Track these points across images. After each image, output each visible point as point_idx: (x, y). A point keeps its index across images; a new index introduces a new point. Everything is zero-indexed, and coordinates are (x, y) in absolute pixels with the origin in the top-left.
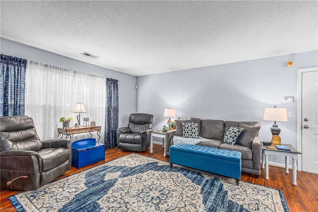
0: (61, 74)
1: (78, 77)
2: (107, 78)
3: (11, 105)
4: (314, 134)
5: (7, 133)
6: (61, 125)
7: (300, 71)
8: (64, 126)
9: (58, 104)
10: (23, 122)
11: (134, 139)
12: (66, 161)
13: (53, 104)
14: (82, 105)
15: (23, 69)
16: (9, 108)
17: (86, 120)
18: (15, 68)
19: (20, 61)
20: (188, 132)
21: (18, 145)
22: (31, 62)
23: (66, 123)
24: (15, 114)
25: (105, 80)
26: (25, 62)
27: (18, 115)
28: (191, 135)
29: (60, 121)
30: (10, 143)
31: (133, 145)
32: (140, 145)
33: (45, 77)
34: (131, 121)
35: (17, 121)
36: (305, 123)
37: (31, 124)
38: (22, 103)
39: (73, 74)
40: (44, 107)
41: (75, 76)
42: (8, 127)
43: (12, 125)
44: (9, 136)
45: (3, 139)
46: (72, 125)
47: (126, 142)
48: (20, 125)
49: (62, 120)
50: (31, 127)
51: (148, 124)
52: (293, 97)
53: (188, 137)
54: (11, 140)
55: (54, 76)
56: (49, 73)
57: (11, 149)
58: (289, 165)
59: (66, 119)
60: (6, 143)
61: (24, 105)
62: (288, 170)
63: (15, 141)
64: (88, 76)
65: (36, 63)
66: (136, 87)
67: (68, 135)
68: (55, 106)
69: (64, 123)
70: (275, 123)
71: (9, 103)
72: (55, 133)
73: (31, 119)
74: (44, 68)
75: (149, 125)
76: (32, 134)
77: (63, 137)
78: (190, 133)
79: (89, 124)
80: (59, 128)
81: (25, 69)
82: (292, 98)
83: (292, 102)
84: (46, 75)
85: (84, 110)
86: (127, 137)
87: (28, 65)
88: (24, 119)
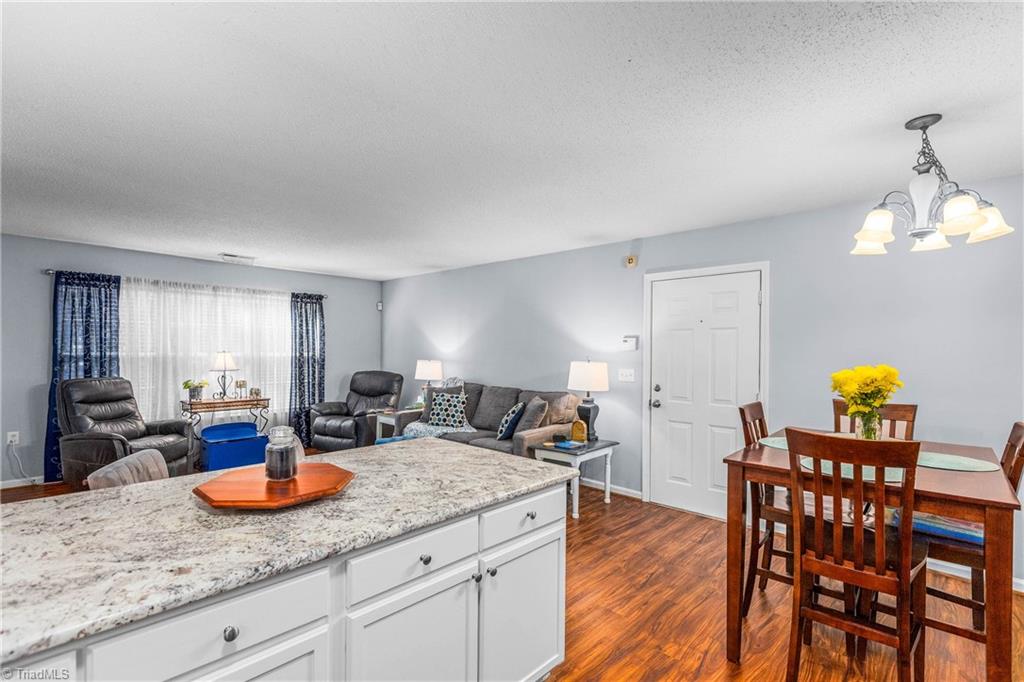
0: (186, 293)
1: (223, 295)
2: (293, 294)
3: (96, 358)
4: (670, 421)
5: (85, 406)
6: (185, 396)
7: (649, 277)
8: (192, 396)
9: (180, 354)
10: (112, 388)
11: (340, 427)
12: (181, 457)
13: (170, 354)
14: (229, 355)
15: (114, 291)
16: (94, 364)
17: (241, 385)
18: (100, 293)
19: (108, 281)
20: (453, 416)
21: (103, 425)
22: (128, 280)
23: (195, 391)
24: (102, 374)
25: (288, 299)
26: (117, 280)
27: (107, 376)
28: (445, 420)
29: (185, 387)
30: (90, 422)
31: (340, 440)
32: (350, 441)
33: (155, 303)
34: (355, 389)
35: (101, 386)
36: (656, 396)
37: (129, 392)
38: (113, 354)
39: (211, 292)
40: (155, 360)
41: (215, 295)
42: (88, 397)
43: (94, 393)
44: (87, 410)
45: (79, 415)
46: (205, 396)
47: (326, 435)
48: (106, 393)
49: (186, 385)
50: (128, 398)
51: (387, 396)
52: (637, 338)
53: (437, 424)
54: (91, 417)
55: (174, 299)
56: (162, 296)
57: (90, 430)
58: (611, 483)
59: (196, 383)
60: (85, 420)
61: (117, 358)
62: (608, 495)
63: (99, 419)
64: (246, 295)
65: (137, 281)
66: (380, 308)
67: (196, 413)
68: (174, 358)
69: (190, 392)
70: (588, 396)
71: (93, 354)
72: (175, 410)
73: (129, 382)
74: (152, 287)
75: (389, 399)
76: (128, 410)
77: (186, 417)
78: (443, 415)
79: (245, 394)
80: (182, 399)
81: (118, 292)
82: (634, 339)
83: (634, 348)
84: (155, 299)
85: (231, 364)
86: (328, 423)
87: (123, 284)
88: (115, 384)
